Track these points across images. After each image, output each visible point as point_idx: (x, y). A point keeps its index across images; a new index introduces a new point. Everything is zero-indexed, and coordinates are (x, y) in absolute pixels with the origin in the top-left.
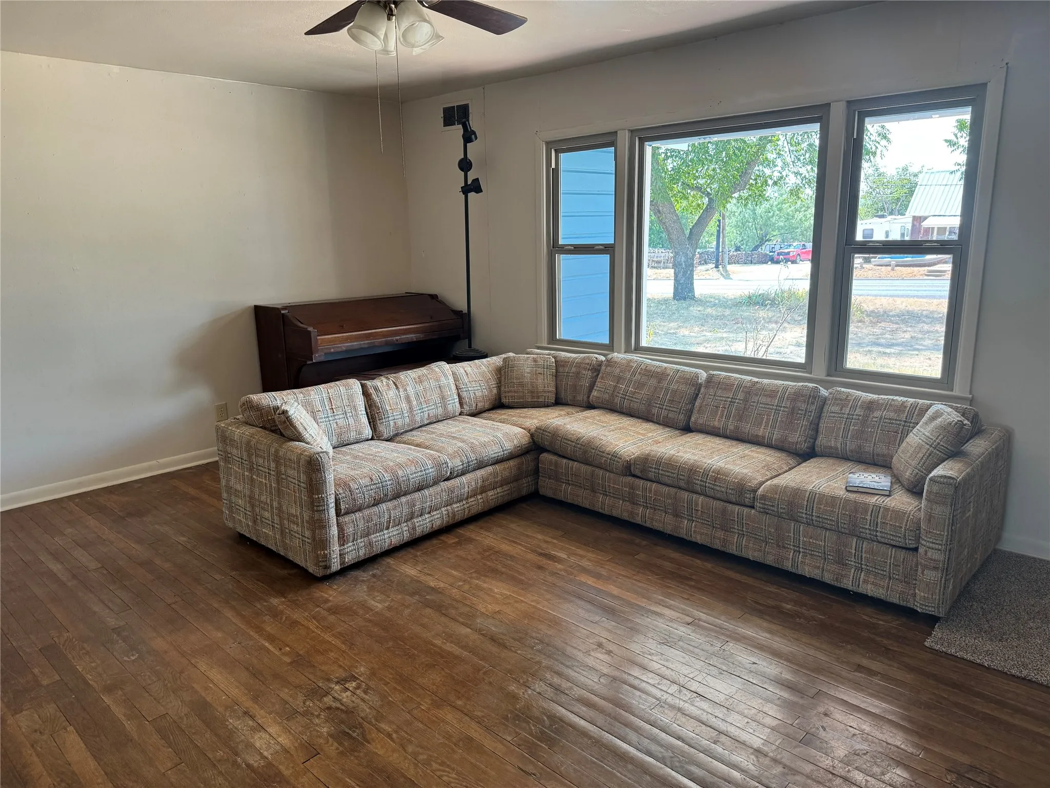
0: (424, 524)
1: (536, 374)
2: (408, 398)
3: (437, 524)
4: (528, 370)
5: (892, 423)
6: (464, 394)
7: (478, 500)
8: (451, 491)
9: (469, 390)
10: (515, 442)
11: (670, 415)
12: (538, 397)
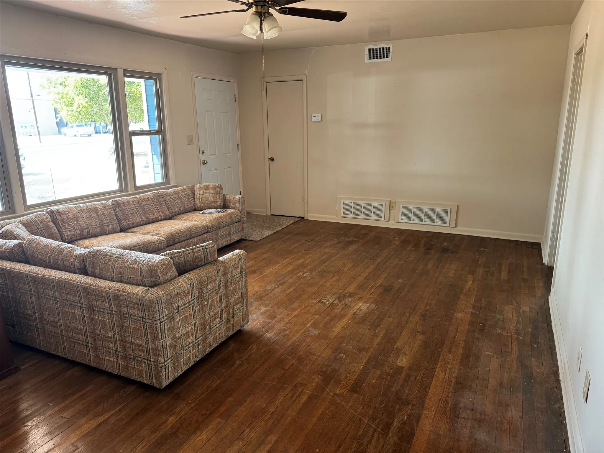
5: (186, 196)
11: (114, 227)
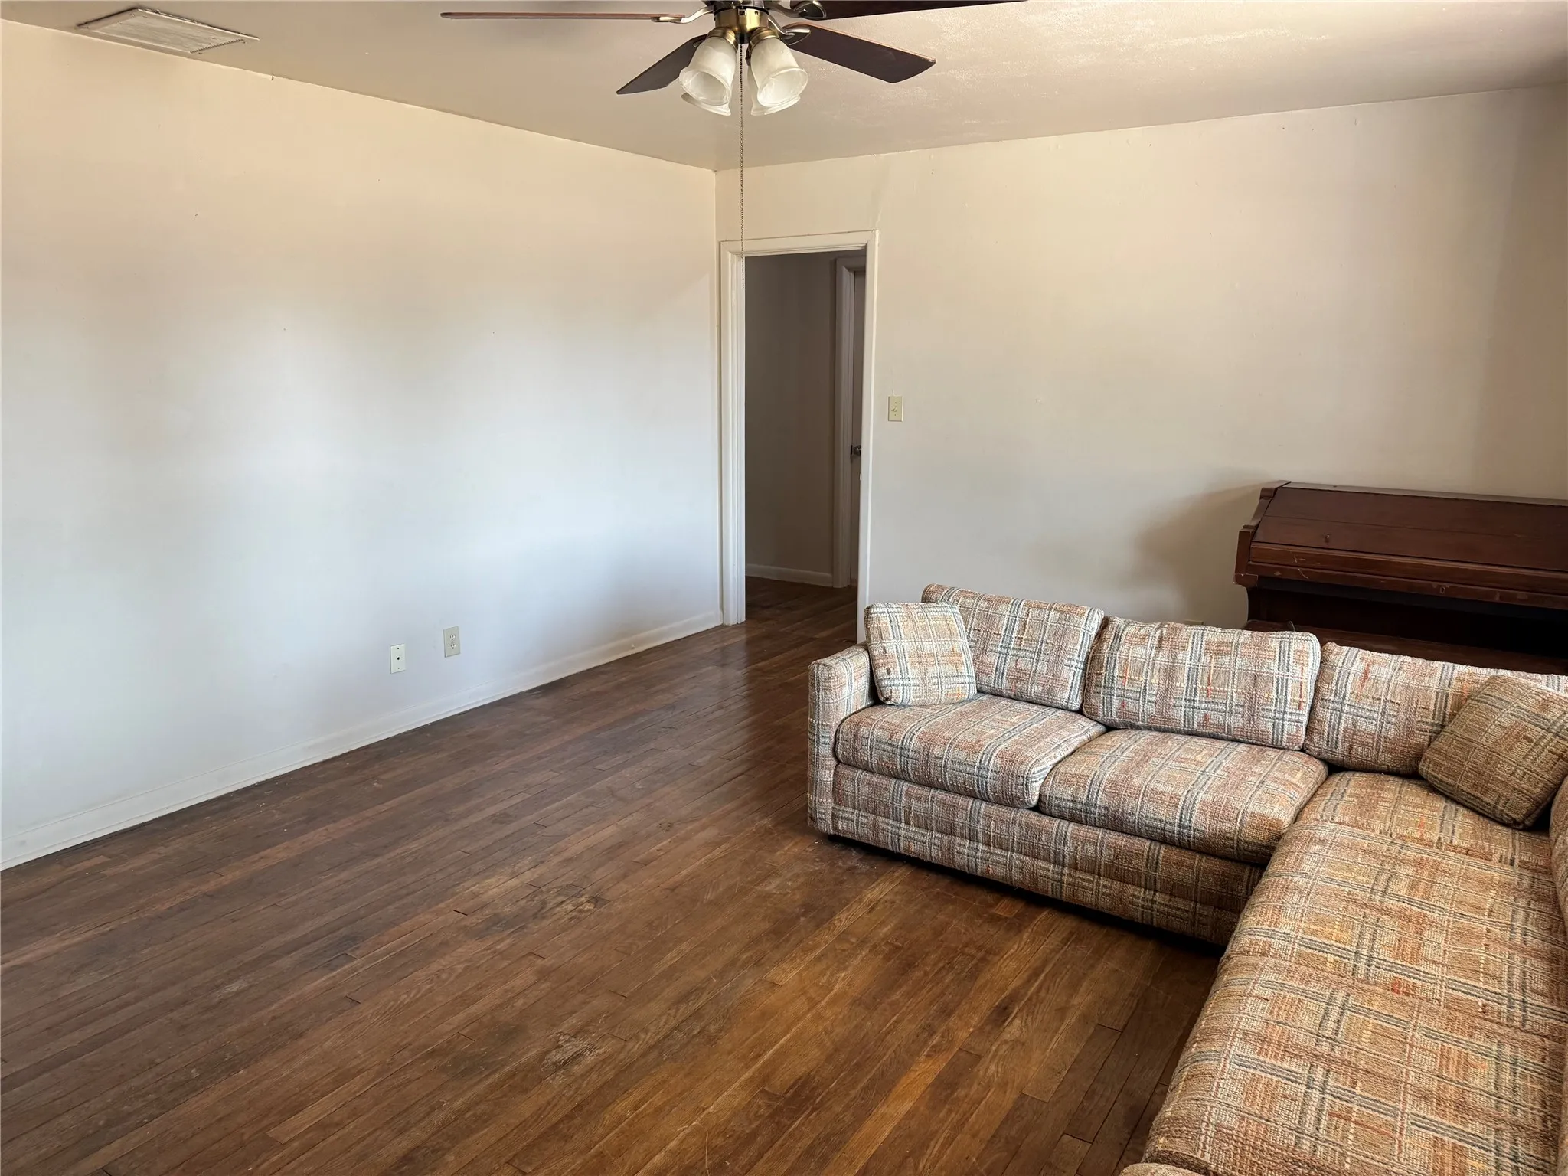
0: (970, 854)
1: (1518, 736)
2: (1170, 673)
3: (999, 872)
4: (1506, 721)
6: (1325, 714)
7: (1098, 884)
8: (1037, 832)
9: (1342, 711)
10: (1227, 826)
12: (1485, 791)
